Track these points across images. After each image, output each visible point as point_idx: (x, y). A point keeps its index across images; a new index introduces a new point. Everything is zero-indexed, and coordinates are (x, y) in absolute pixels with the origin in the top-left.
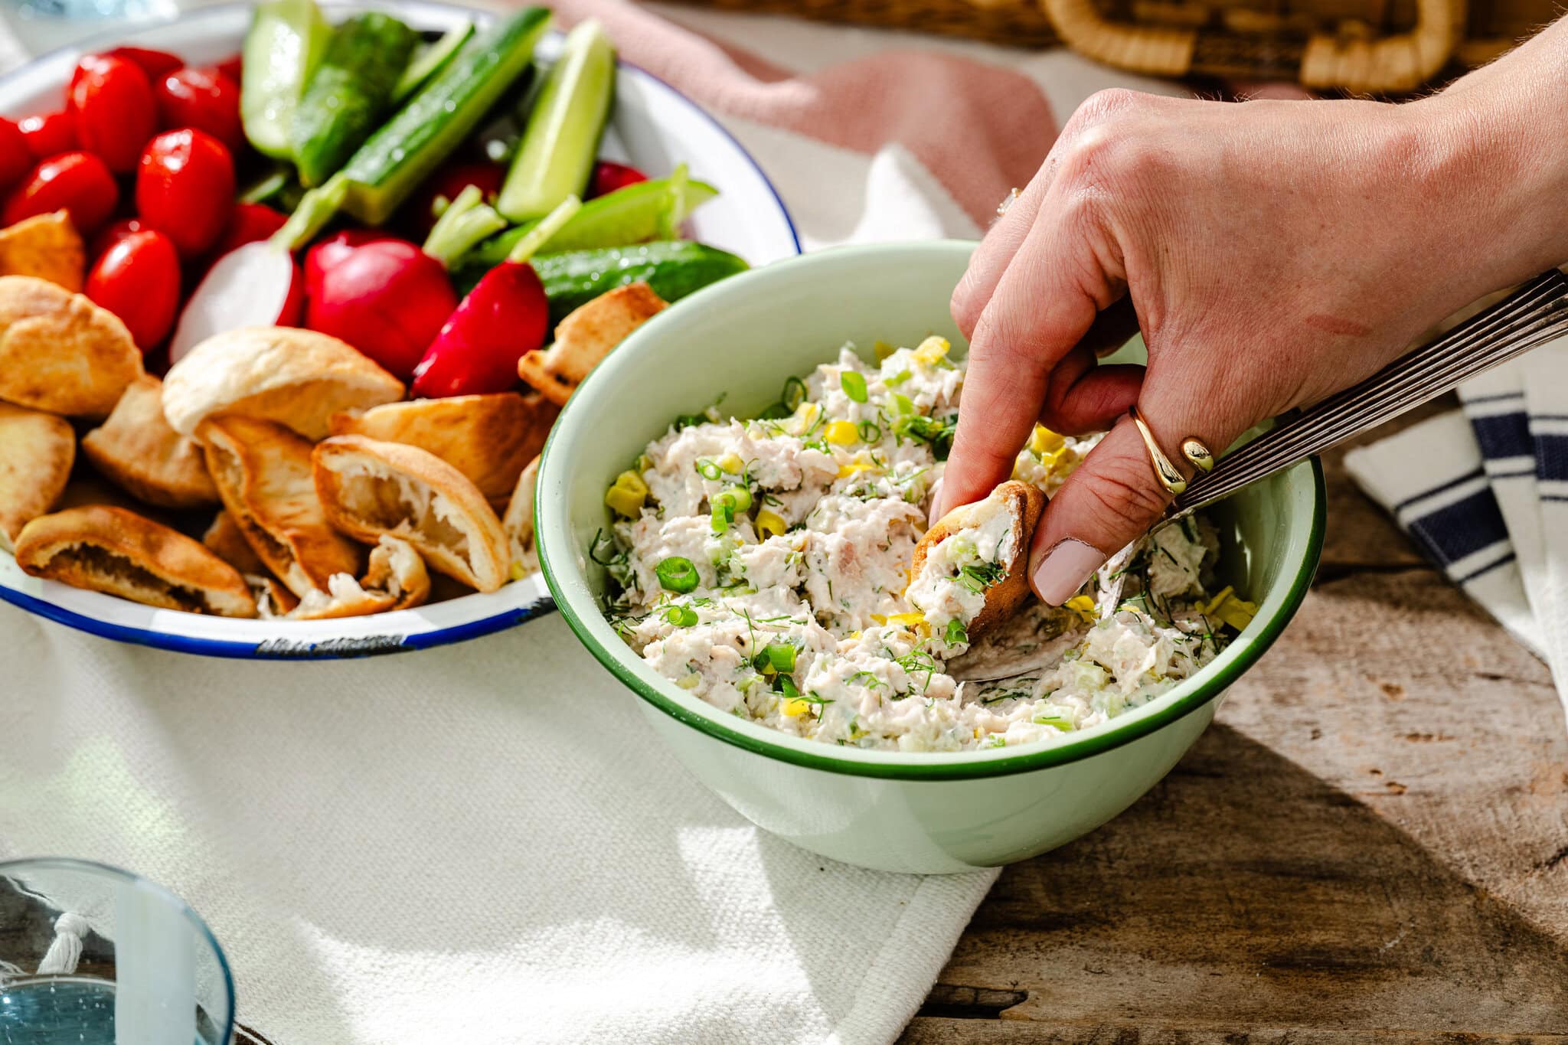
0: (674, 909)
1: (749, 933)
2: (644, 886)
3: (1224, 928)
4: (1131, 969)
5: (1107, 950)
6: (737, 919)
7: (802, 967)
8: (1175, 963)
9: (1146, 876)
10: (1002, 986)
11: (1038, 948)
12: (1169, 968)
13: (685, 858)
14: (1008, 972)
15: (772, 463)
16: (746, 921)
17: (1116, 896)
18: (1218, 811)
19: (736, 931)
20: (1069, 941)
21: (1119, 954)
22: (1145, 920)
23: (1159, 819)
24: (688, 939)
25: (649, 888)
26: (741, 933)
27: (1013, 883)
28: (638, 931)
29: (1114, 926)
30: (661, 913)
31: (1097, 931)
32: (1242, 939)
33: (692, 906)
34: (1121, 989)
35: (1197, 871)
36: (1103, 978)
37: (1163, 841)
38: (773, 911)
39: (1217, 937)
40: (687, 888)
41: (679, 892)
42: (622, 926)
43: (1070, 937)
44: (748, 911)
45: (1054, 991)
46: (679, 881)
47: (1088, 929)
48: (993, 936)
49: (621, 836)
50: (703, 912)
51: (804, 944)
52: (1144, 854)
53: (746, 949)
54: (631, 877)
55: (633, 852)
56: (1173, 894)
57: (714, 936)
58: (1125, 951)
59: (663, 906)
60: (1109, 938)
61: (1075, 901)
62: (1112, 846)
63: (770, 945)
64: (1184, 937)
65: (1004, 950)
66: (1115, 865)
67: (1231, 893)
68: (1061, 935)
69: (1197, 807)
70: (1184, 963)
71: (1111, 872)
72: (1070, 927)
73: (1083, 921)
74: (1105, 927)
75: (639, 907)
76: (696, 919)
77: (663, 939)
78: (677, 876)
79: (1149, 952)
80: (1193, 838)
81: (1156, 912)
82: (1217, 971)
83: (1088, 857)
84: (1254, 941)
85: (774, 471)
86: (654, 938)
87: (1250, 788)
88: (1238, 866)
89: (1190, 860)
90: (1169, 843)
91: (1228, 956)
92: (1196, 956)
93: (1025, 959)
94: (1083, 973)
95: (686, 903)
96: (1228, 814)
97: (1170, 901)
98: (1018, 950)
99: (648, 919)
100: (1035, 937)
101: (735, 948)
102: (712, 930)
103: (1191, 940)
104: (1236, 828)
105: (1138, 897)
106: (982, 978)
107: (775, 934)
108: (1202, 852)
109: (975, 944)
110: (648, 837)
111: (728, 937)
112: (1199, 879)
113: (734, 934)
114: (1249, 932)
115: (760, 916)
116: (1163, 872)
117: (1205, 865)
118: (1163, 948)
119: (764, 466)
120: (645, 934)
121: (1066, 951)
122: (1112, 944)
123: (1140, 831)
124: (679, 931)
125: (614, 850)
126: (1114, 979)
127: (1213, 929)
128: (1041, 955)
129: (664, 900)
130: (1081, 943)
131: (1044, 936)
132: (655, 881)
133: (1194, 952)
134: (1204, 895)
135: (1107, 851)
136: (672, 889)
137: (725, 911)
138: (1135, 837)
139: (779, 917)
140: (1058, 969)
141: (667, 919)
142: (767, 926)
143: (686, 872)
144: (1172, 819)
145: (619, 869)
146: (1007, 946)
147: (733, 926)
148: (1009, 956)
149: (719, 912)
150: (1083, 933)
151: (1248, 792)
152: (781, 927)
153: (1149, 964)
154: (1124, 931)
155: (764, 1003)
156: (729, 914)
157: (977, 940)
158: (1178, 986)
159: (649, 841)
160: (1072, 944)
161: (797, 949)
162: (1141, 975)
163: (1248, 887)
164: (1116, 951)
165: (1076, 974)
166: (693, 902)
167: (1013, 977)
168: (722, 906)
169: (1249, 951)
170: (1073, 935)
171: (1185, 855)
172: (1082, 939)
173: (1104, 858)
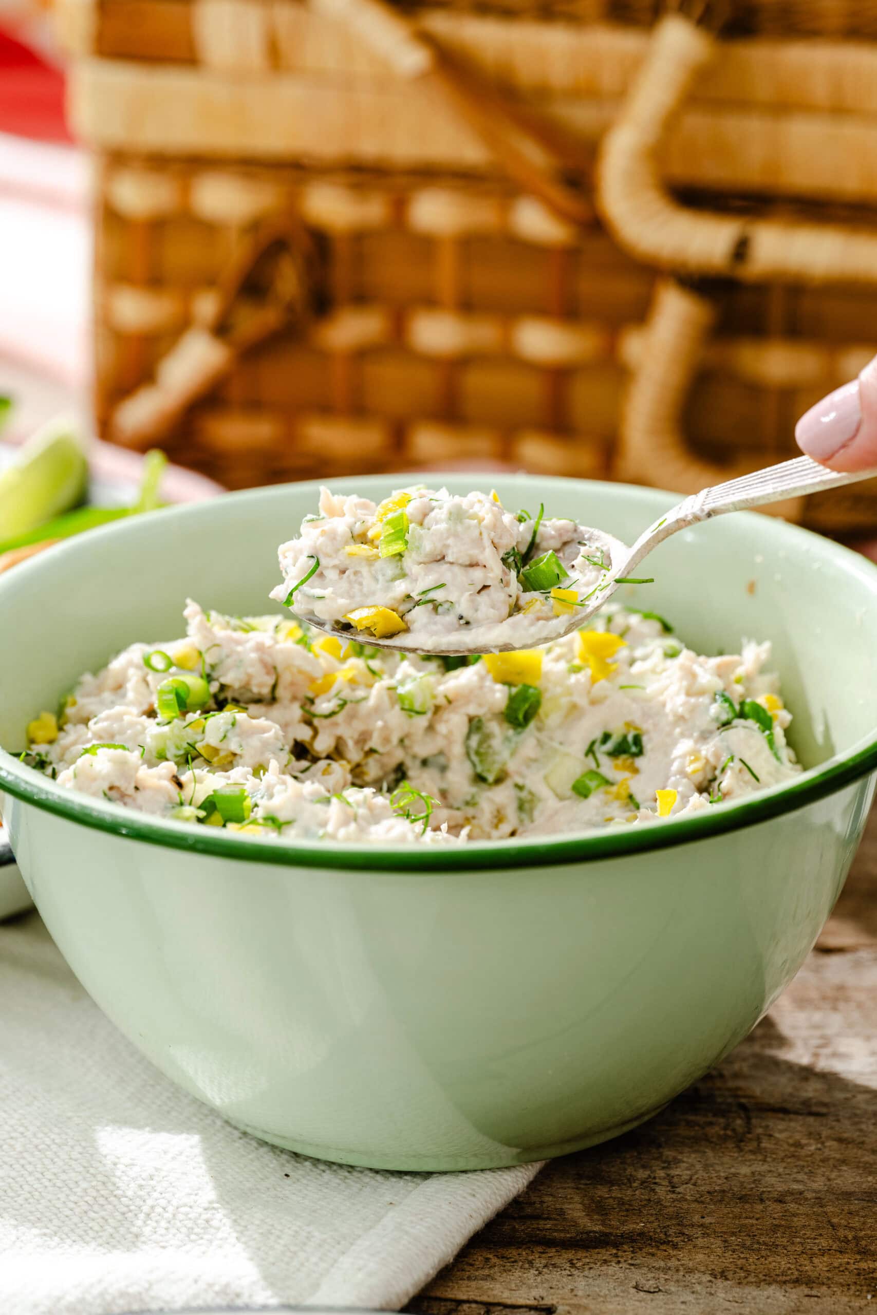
0: (86, 1208)
1: (184, 1230)
2: (47, 1184)
3: (823, 1252)
4: (698, 1288)
5: (666, 1270)
6: (168, 1215)
7: (251, 1259)
8: (758, 1284)
9: (721, 1201)
10: (521, 1302)
11: (573, 1265)
12: (747, 1290)
13: (104, 1151)
14: (530, 1287)
15: (238, 653)
16: (181, 1217)
17: (679, 1218)
18: (819, 1146)
19: (167, 1229)
20: (615, 1260)
21: (681, 1273)
22: (719, 1242)
23: (741, 1150)
24: (100, 1241)
25: (54, 1185)
26: (174, 1231)
27: (542, 1202)
28: (35, 1231)
29: (675, 1247)
30: (69, 1213)
31: (653, 1250)
32: (848, 1263)
33: (110, 1203)
34: (683, 1307)
35: (789, 1198)
36: (660, 1296)
37: (745, 1170)
38: (216, 1205)
39: (815, 1260)
40: (104, 1183)
41: (93, 1187)
42: (16, 1227)
43: (616, 1256)
44: (185, 1205)
45: (592, 1307)
46: (94, 1175)
47: (641, 1249)
48: (513, 1252)
49: (21, 1129)
50: (125, 1209)
51: (256, 1236)
52: (720, 1182)
53: (179, 1247)
54: (31, 1174)
55: (36, 1147)
56: (757, 1219)
57: (137, 1236)
58: (690, 1271)
59: (72, 1205)
60: (669, 1257)
61: (623, 1223)
62: (673, 1172)
63: (210, 1241)
64: (770, 1259)
65: (527, 1266)
66: (678, 1190)
67: (835, 1220)
68: (605, 1254)
69: (791, 1141)
70: (770, 1284)
71: (674, 1196)
72: (616, 1245)
73: (633, 1241)
74: (663, 1247)
75: (39, 1206)
76: (114, 1218)
77: (69, 1241)
78: (92, 1171)
79: (723, 1272)
80: (785, 1168)
81: (733, 1234)
82: (814, 1292)
83: (643, 1183)
84: (863, 1265)
85: (240, 663)
86: (56, 1239)
87: (863, 1127)
88: (847, 1196)
89: (781, 1187)
90: (753, 1173)
91: (828, 1278)
92: (784, 1278)
93: (554, 1277)
94: (633, 1291)
95: (101, 1201)
96: (832, 1149)
97: (752, 1225)
98: (545, 1266)
99: (51, 1221)
100: (570, 1255)
101: (164, 1247)
102: (134, 1230)
103: (780, 1263)
104: (844, 1162)
105: (707, 1220)
106: (495, 1292)
107: (218, 1229)
108: (796, 1181)
109: (487, 1259)
110: (56, 1130)
111: (154, 1237)
112: (792, 1207)
113: (163, 1231)
114: (858, 1257)
115: (200, 1210)
116: (743, 1199)
117: (801, 1193)
118: (741, 1269)
119: (228, 656)
120: (45, 1235)
121: (613, 1269)
122: (673, 1263)
123: (712, 1160)
124: (90, 1232)
125: (11, 1146)
126: (674, 1298)
127: (809, 1252)
128: (576, 1272)
129: (73, 1198)
130: (630, 1262)
131: (580, 1254)
132: (64, 1177)
133: (783, 1274)
134: (797, 1222)
135: (670, 1178)
136: (84, 1185)
137: (153, 1207)
138: (706, 1167)
139: (222, 1212)
140: (598, 1286)
141: (76, 1219)
142: (207, 1221)
143: (104, 1165)
144: (758, 1150)
145: (17, 1166)
146: (531, 1263)
147: (163, 1224)
148: (533, 1272)
149: (146, 1209)
150: (633, 1252)
151: (861, 1130)
152: (225, 1220)
153: (720, 1283)
154: (690, 1251)
155: (196, 1281)
156: (159, 1210)
157: (491, 1256)
158: (761, 1306)
159: (59, 1134)
160: (619, 1262)
161: (245, 1243)
162: (711, 1294)
163: (858, 1215)
164: (678, 1271)
165: (623, 1291)
166: (112, 1199)
167: (535, 1293)
168: (150, 1202)
169: (859, 1274)
170: (620, 1253)
171: (774, 1183)
172: (632, 1258)
173: (665, 1183)
